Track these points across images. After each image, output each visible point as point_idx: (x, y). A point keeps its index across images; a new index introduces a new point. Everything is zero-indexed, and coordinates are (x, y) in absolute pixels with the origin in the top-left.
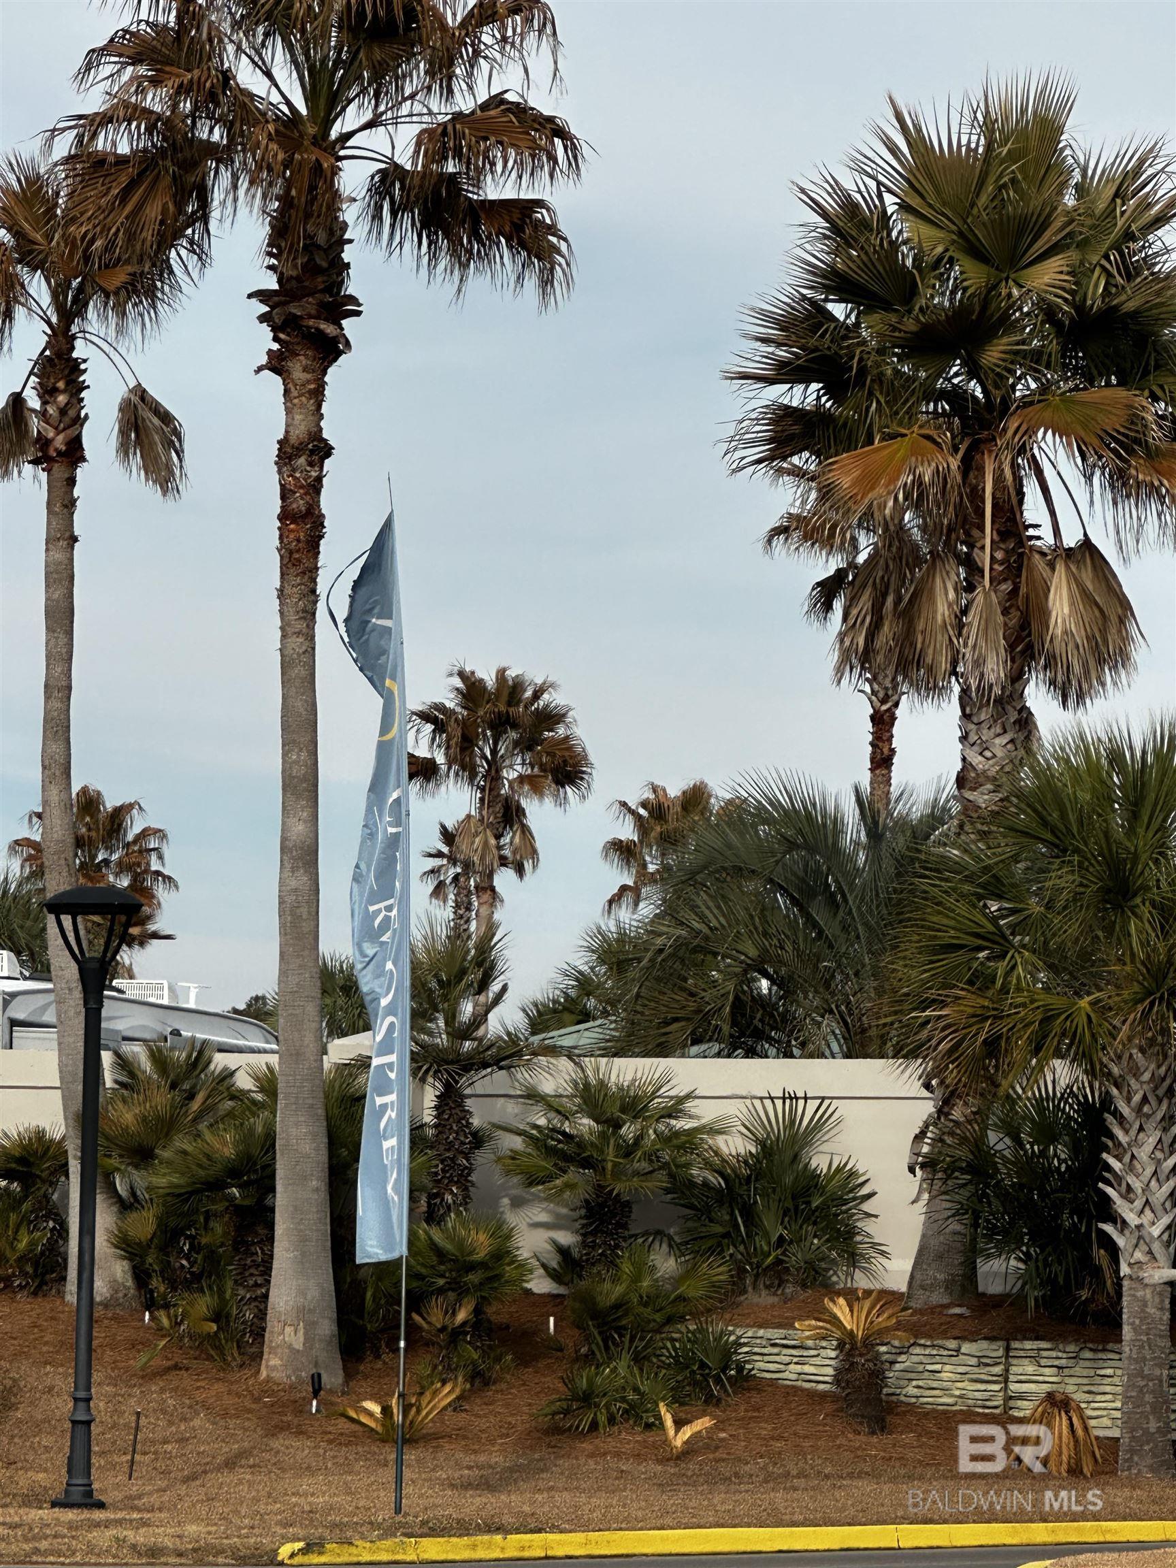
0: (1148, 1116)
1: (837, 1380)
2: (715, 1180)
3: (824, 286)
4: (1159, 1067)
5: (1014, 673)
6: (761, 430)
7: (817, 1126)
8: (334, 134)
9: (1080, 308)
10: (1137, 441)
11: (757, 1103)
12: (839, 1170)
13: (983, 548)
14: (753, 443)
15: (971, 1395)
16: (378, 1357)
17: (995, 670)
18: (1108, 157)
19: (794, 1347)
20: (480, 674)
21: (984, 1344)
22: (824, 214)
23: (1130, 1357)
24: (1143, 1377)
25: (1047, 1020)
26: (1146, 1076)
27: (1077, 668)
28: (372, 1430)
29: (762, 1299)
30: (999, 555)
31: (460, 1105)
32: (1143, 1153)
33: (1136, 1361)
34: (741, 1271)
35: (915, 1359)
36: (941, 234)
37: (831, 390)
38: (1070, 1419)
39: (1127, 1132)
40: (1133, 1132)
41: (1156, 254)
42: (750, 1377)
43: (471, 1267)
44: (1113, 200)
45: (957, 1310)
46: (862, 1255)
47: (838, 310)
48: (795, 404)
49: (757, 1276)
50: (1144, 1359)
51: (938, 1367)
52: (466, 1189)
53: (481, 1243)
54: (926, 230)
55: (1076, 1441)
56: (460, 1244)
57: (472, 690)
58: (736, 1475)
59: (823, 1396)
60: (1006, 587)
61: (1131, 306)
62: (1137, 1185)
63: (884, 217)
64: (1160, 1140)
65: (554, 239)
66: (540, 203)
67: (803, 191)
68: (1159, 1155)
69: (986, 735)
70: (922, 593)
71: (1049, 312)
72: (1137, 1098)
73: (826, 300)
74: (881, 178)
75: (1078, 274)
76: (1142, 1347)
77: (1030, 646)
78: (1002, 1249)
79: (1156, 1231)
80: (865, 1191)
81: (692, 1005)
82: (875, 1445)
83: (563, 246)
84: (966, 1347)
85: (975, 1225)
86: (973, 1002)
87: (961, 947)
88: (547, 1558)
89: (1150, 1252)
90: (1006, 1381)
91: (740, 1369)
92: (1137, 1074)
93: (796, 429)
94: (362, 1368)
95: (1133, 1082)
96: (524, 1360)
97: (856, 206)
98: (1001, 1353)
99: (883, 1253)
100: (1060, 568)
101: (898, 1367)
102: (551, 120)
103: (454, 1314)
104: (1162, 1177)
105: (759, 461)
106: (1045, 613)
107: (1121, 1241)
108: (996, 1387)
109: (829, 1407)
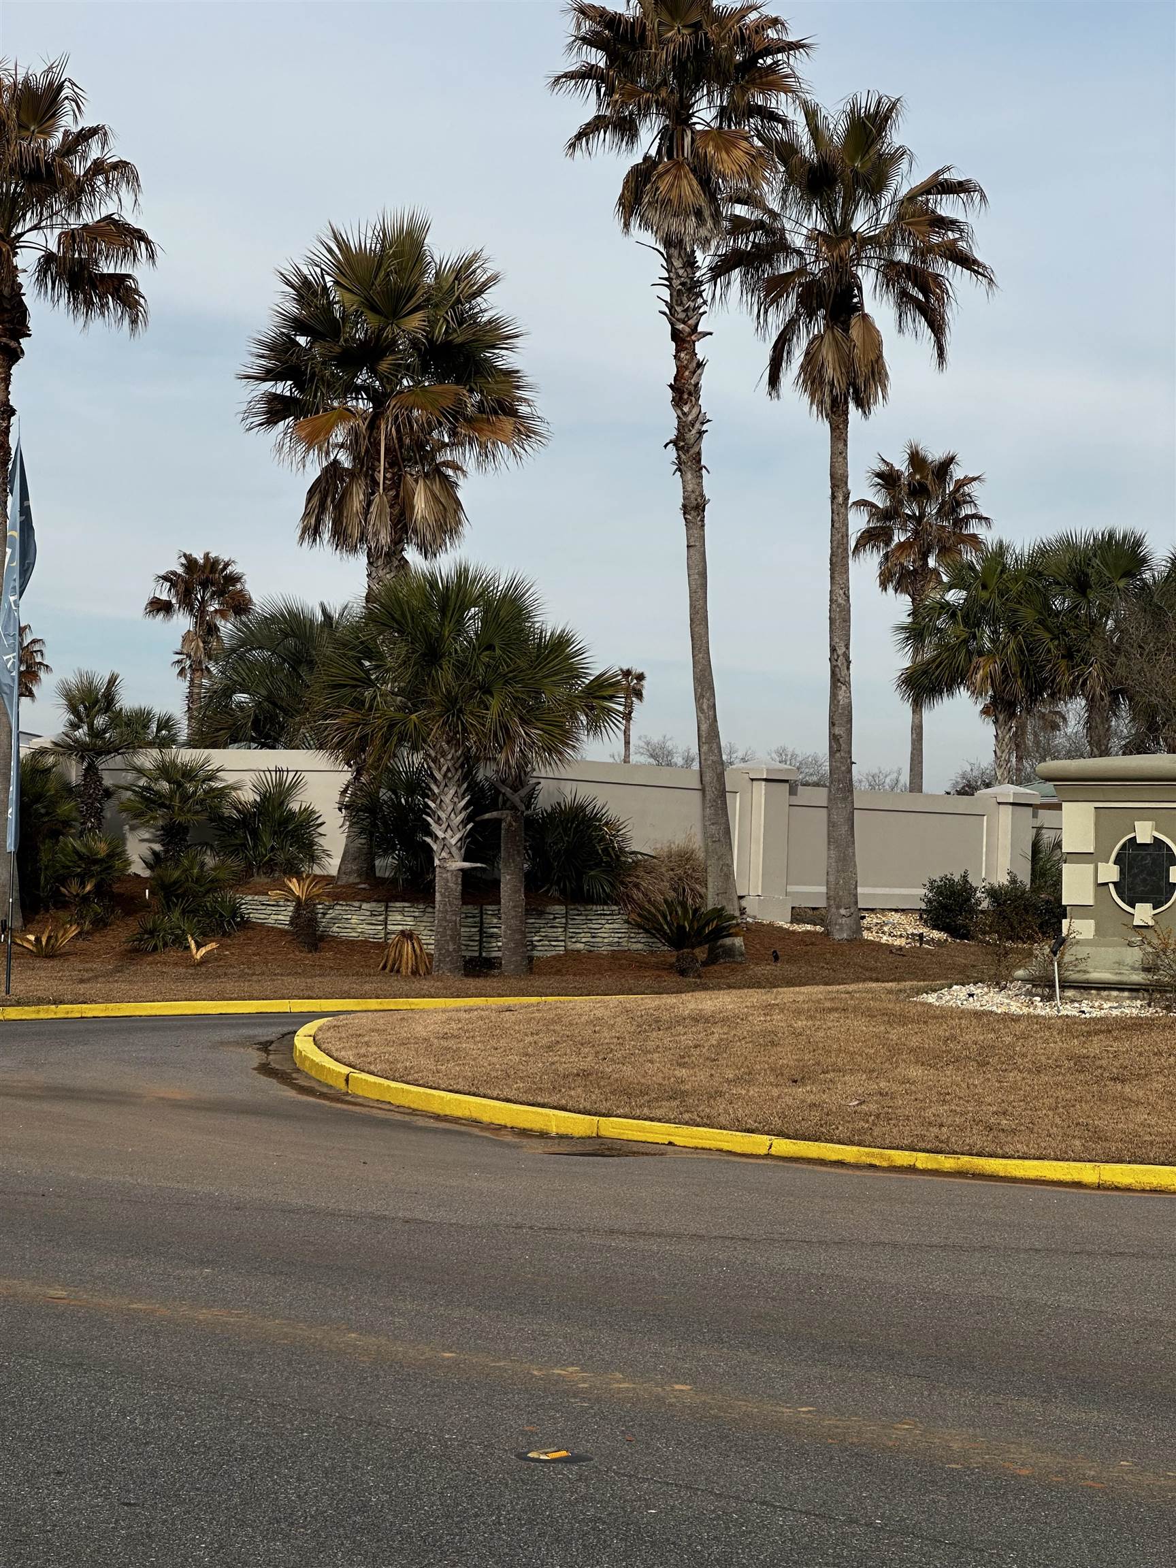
0: (450, 779)
1: (291, 923)
2: (235, 814)
3: (291, 327)
4: (456, 751)
5: (397, 539)
6: (261, 407)
7: (294, 785)
8: (13, 235)
9: (430, 341)
10: (457, 412)
11: (262, 773)
12: (305, 809)
13: (379, 472)
14: (256, 414)
15: (367, 932)
16: (47, 911)
17: (385, 538)
18: (453, 259)
19: (273, 906)
20: (194, 556)
21: (374, 904)
22: (292, 286)
23: (439, 911)
24: (446, 921)
25: (391, 726)
26: (450, 757)
27: (428, 536)
28: (31, 951)
29: (260, 879)
30: (388, 475)
31: (96, 774)
32: (447, 799)
33: (443, 912)
34: (250, 866)
35: (337, 912)
36: (357, 298)
37: (299, 385)
38: (413, 944)
39: (438, 787)
40: (441, 787)
41: (478, 313)
42: (248, 921)
43: (96, 862)
44: (454, 282)
45: (363, 886)
46: (317, 857)
47: (302, 340)
48: (278, 392)
49: (259, 868)
50: (447, 911)
51: (349, 916)
52: (100, 820)
53: (102, 848)
54: (348, 296)
55: (416, 956)
56: (90, 849)
57: (190, 564)
58: (226, 974)
59: (287, 932)
60: (393, 493)
61: (459, 340)
62: (443, 816)
63: (325, 288)
64: (456, 792)
65: (137, 297)
66: (129, 276)
67: (282, 274)
68: (456, 800)
69: (381, 573)
70: (346, 493)
71: (414, 343)
72: (444, 768)
73: (295, 335)
74: (323, 266)
75: (432, 323)
76: (445, 905)
77: (405, 525)
78: (386, 853)
79: (453, 841)
80: (319, 821)
81: (231, 722)
82: (309, 958)
83: (142, 301)
84: (365, 906)
85: (371, 840)
86: (352, 716)
87: (345, 686)
88: (82, 1018)
89: (450, 853)
90: (386, 924)
91: (242, 918)
92: (444, 754)
93: (279, 407)
94: (37, 917)
95: (442, 760)
96: (129, 913)
97: (310, 283)
98: (383, 908)
99: (328, 855)
100: (421, 482)
101: (328, 916)
102: (138, 231)
103: (84, 888)
104: (458, 812)
105: (261, 424)
106: (413, 507)
107: (435, 847)
108: (381, 927)
109: (290, 938)
